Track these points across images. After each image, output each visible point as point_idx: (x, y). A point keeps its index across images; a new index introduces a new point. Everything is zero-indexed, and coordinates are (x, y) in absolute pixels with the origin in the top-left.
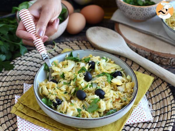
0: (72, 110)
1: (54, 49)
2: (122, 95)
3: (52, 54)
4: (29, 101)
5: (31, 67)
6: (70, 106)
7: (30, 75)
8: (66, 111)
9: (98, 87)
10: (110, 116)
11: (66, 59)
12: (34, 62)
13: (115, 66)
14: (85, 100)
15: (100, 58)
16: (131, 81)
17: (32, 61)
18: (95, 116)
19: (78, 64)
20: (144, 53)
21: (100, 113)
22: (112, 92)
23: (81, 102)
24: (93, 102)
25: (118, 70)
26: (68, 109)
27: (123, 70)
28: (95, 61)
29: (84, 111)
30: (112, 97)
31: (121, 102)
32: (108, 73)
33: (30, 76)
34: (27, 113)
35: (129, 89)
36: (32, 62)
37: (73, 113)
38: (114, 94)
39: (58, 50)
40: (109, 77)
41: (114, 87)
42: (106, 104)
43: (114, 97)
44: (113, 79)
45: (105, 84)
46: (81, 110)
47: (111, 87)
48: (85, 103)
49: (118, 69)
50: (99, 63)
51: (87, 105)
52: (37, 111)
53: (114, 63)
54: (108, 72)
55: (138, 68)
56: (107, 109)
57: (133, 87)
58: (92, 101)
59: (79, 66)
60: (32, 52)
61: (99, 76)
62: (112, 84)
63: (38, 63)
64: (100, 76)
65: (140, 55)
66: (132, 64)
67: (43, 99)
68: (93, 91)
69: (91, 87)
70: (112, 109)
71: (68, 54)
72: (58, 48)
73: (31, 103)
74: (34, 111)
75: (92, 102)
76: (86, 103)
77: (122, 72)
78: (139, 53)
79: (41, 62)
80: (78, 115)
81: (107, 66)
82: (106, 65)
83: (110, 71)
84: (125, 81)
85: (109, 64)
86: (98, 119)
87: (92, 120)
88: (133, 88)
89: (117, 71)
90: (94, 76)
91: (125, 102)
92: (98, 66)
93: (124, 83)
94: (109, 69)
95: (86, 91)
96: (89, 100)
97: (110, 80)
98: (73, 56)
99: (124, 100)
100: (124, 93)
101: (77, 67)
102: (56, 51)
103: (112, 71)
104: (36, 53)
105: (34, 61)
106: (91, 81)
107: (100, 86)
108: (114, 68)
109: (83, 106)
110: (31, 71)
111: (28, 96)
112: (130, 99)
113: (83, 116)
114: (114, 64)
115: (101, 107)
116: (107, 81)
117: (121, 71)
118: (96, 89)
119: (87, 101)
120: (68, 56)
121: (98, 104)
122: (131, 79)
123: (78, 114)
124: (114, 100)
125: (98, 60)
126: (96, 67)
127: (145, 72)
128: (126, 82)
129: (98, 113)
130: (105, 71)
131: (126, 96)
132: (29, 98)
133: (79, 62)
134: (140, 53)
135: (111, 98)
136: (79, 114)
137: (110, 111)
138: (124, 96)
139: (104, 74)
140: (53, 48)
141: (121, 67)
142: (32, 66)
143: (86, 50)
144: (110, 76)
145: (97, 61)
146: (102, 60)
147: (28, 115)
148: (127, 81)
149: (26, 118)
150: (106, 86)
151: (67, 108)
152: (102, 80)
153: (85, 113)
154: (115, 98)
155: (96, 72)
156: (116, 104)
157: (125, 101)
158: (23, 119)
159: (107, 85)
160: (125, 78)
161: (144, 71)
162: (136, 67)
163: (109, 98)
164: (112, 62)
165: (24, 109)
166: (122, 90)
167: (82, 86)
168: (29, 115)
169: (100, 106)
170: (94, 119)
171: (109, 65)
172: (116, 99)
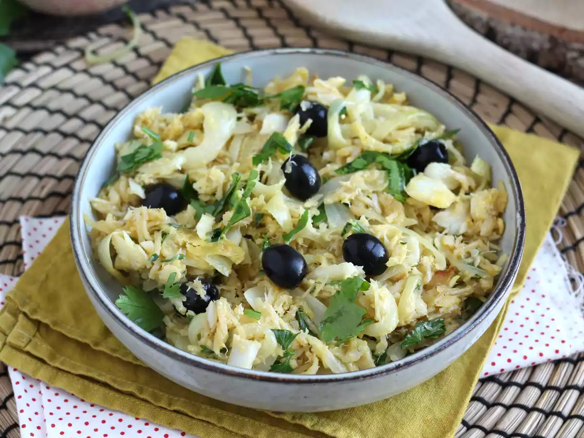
0: (253, 339)
1: (134, 43)
2: (461, 249)
3: (123, 67)
4: (52, 299)
5: (39, 135)
6: (242, 322)
7: (42, 172)
8: (228, 343)
9: (353, 222)
10: (421, 359)
11: (195, 98)
12: (52, 112)
13: (414, 116)
14: (305, 288)
15: (345, 84)
16: (490, 185)
17: (43, 107)
18: (353, 356)
19: (252, 118)
20: (522, 39)
21: (372, 340)
22: (416, 240)
23: (285, 297)
24: (338, 292)
25: (429, 137)
26: (236, 337)
27: (448, 134)
28: (323, 99)
29: (304, 337)
30: (420, 266)
31: (460, 284)
32: (386, 154)
33: (40, 177)
34: (53, 357)
35: (483, 221)
36: (43, 114)
37: (260, 353)
38: (424, 252)
39: (150, 46)
40: (396, 175)
41: (419, 216)
42: (398, 301)
43: (427, 261)
44: (412, 181)
45: (383, 208)
46: (291, 337)
47: (407, 216)
48: (306, 299)
49: (429, 130)
50: (344, 111)
51: (312, 309)
52: (97, 344)
53: (409, 101)
54: (388, 148)
55: (502, 109)
56: (403, 324)
57: (501, 210)
58: (333, 289)
59: (255, 126)
60: (38, 65)
61: (349, 169)
62: (408, 200)
63: (68, 117)
64: (357, 170)
65: (506, 47)
66: (477, 91)
67: (122, 299)
68: (333, 241)
69: (322, 225)
70: (422, 319)
71: (202, 75)
72: (149, 38)
73: (65, 310)
74: (84, 347)
75: (334, 292)
76: (309, 301)
77: (448, 144)
78: (499, 37)
79: (84, 108)
80: (279, 357)
81: (382, 119)
82: (376, 116)
83: (397, 141)
84: (465, 187)
85: (388, 108)
86: (371, 376)
87: (345, 379)
88: (500, 215)
89: (424, 142)
90: (330, 168)
91: (475, 284)
92: (341, 121)
93: (462, 193)
94: (390, 134)
95: (300, 242)
96: (319, 288)
97: (400, 184)
98: (223, 83)
99: (470, 273)
100: (467, 238)
101: (246, 135)
102: (143, 51)
103: (405, 142)
104: (55, 69)
105: (53, 106)
106: (318, 196)
107: (363, 218)
108: (413, 124)
109: (297, 317)
110: (43, 155)
111: (47, 277)
112: (496, 268)
113: (303, 360)
114: (407, 108)
115: (378, 316)
116: (389, 189)
117: (442, 141)
118: (345, 232)
119: (312, 292)
120: (202, 85)
121: (362, 300)
122: (491, 171)
123: (281, 353)
124: (430, 276)
125: (335, 96)
126: (335, 129)
127: (538, 127)
128: (470, 188)
129: (365, 342)
130: (373, 144)
131: (475, 253)
132: (51, 285)
133: (256, 110)
134: (505, 41)
135: (415, 270)
136: (286, 355)
137: (418, 329)
138: (469, 255)
139: (369, 158)
140: (126, 41)
141: (439, 120)
142: (46, 133)
143: (279, 51)
144: (399, 167)
145: (337, 103)
146: (354, 92)
147: (57, 365)
148: (473, 185)
149: (52, 379)
150: (384, 213)
151: (231, 331)
152: (365, 187)
153: (310, 348)
154: (432, 270)
155: (336, 149)
156: (436, 294)
157: (476, 279)
158: (39, 381)
159: (392, 211)
160: (463, 169)
161: (530, 120)
162: (495, 105)
163: (407, 268)
164: (400, 97)
165: (37, 340)
166: (454, 228)
167: (281, 223)
168: (62, 363)
169: (373, 310)
170: (356, 378)
171: (386, 115)
172: (437, 273)
